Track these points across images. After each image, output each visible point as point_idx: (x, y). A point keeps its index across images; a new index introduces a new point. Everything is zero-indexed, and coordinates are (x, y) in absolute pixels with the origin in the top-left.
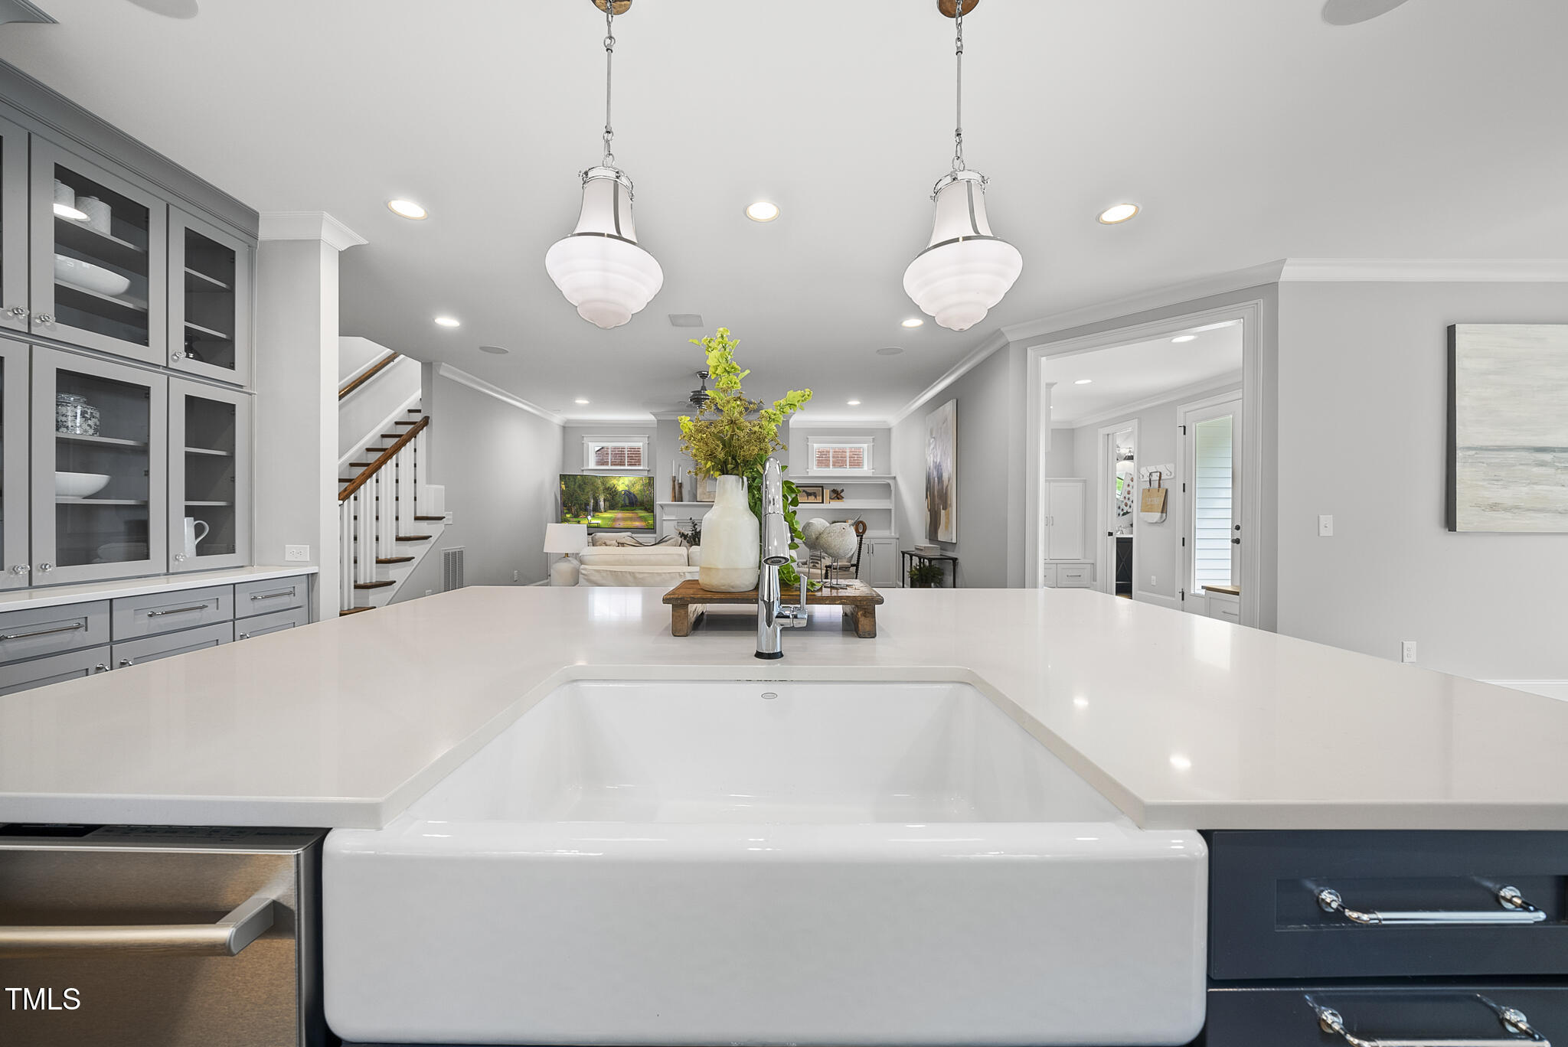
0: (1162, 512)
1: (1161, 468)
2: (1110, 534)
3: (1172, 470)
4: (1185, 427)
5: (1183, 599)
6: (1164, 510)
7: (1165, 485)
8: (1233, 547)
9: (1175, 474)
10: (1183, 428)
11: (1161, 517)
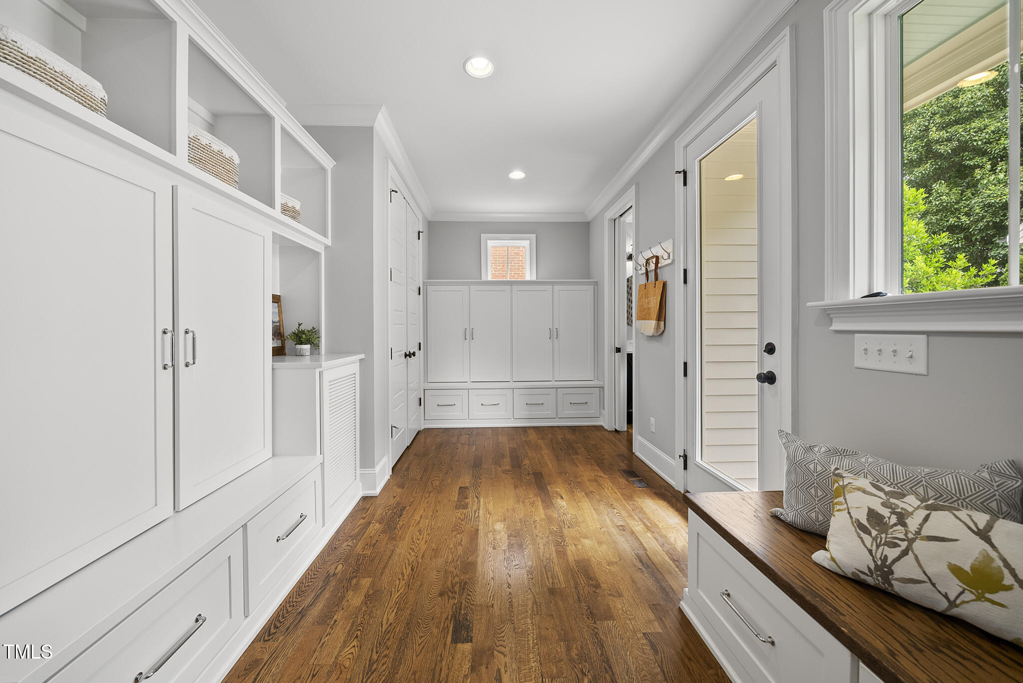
0: (659, 319)
1: (657, 251)
2: (618, 350)
3: (670, 250)
4: (685, 173)
5: (685, 468)
6: (661, 315)
7: (664, 275)
8: (761, 391)
9: (674, 256)
10: (682, 175)
11: (658, 326)
